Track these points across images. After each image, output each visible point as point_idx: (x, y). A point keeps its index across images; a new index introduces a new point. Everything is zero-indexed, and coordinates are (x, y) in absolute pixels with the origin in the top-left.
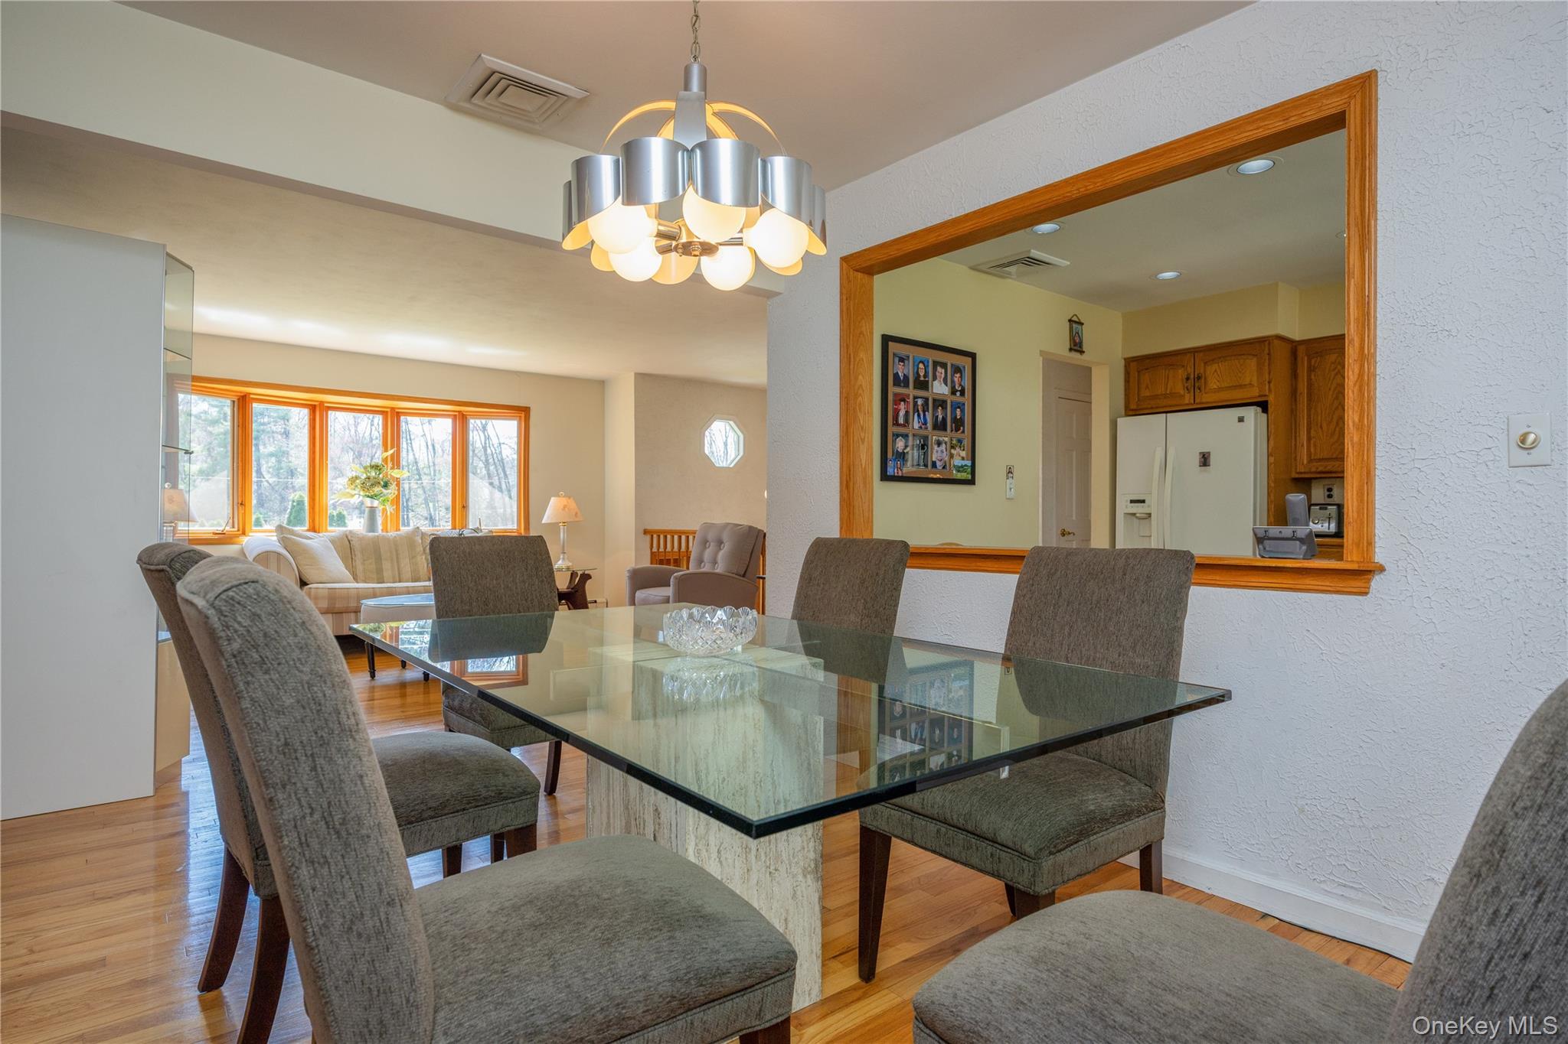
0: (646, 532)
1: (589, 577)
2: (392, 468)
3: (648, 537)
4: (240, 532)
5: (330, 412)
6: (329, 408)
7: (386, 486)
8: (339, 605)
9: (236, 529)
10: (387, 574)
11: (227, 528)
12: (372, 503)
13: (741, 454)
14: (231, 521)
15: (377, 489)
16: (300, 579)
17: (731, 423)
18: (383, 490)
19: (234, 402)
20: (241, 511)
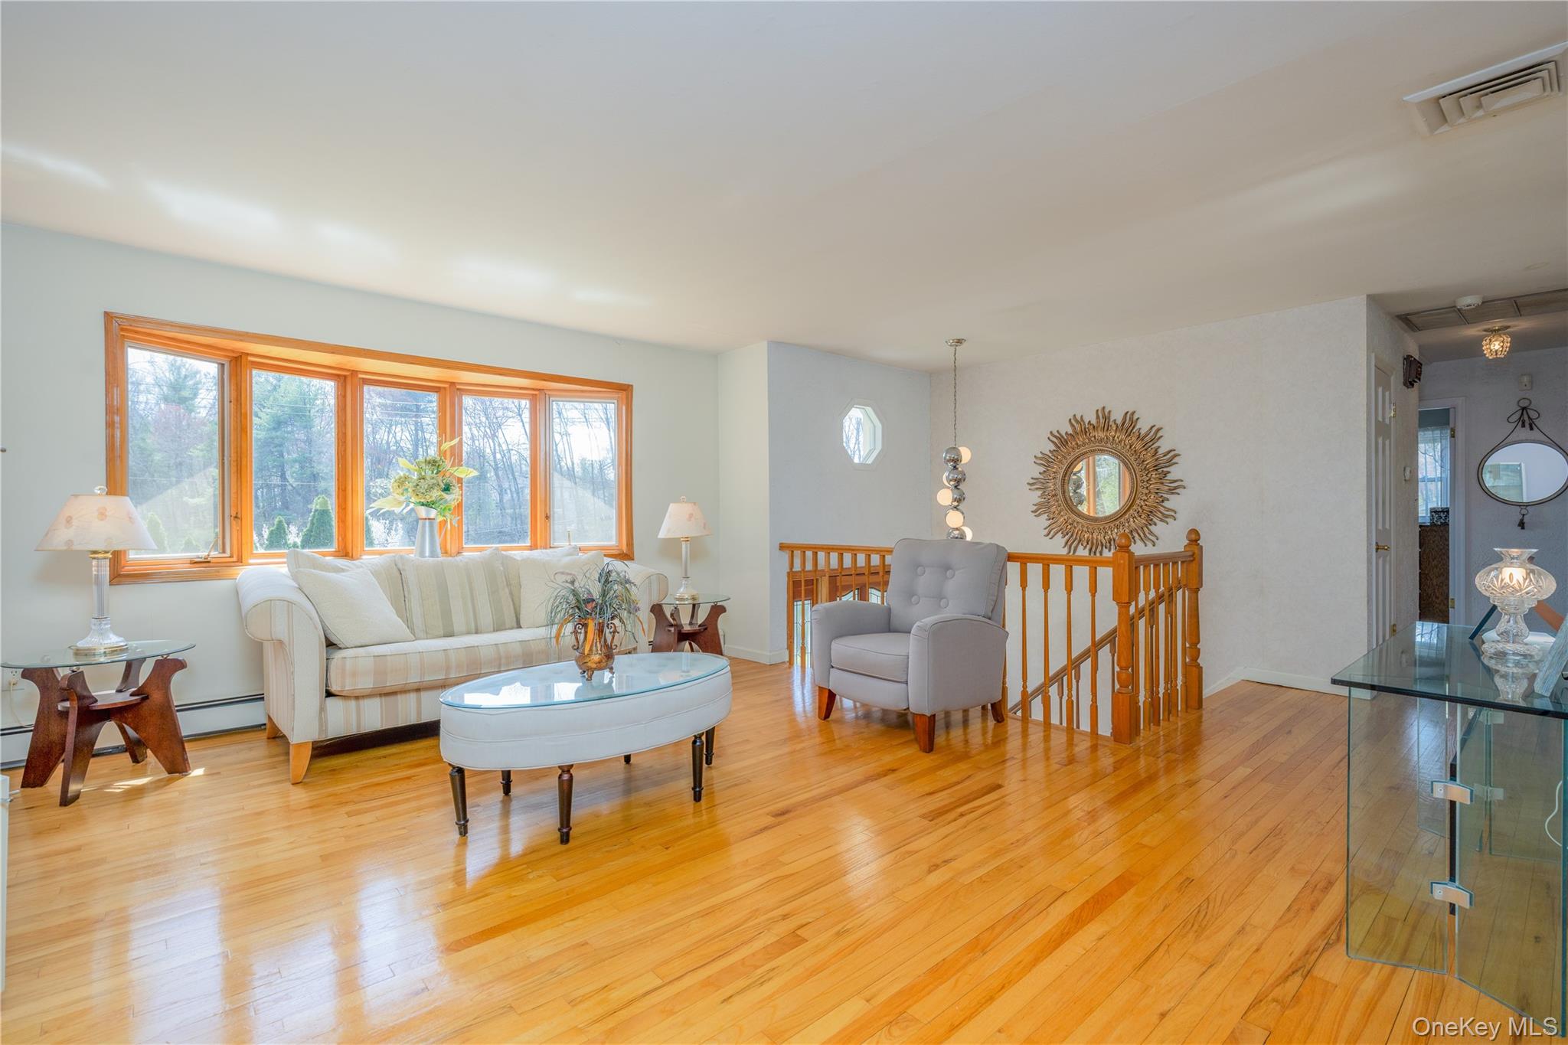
0: (782, 547)
1: (722, 609)
2: (453, 466)
3: (786, 555)
4: (235, 559)
5: (366, 388)
6: (366, 382)
7: (447, 489)
8: (392, 682)
9: (228, 554)
10: (459, 622)
11: (214, 554)
12: (428, 513)
13: (879, 447)
14: (220, 542)
15: (436, 494)
16: (327, 639)
17: (869, 409)
18: (444, 495)
19: (223, 365)
20: (235, 528)
